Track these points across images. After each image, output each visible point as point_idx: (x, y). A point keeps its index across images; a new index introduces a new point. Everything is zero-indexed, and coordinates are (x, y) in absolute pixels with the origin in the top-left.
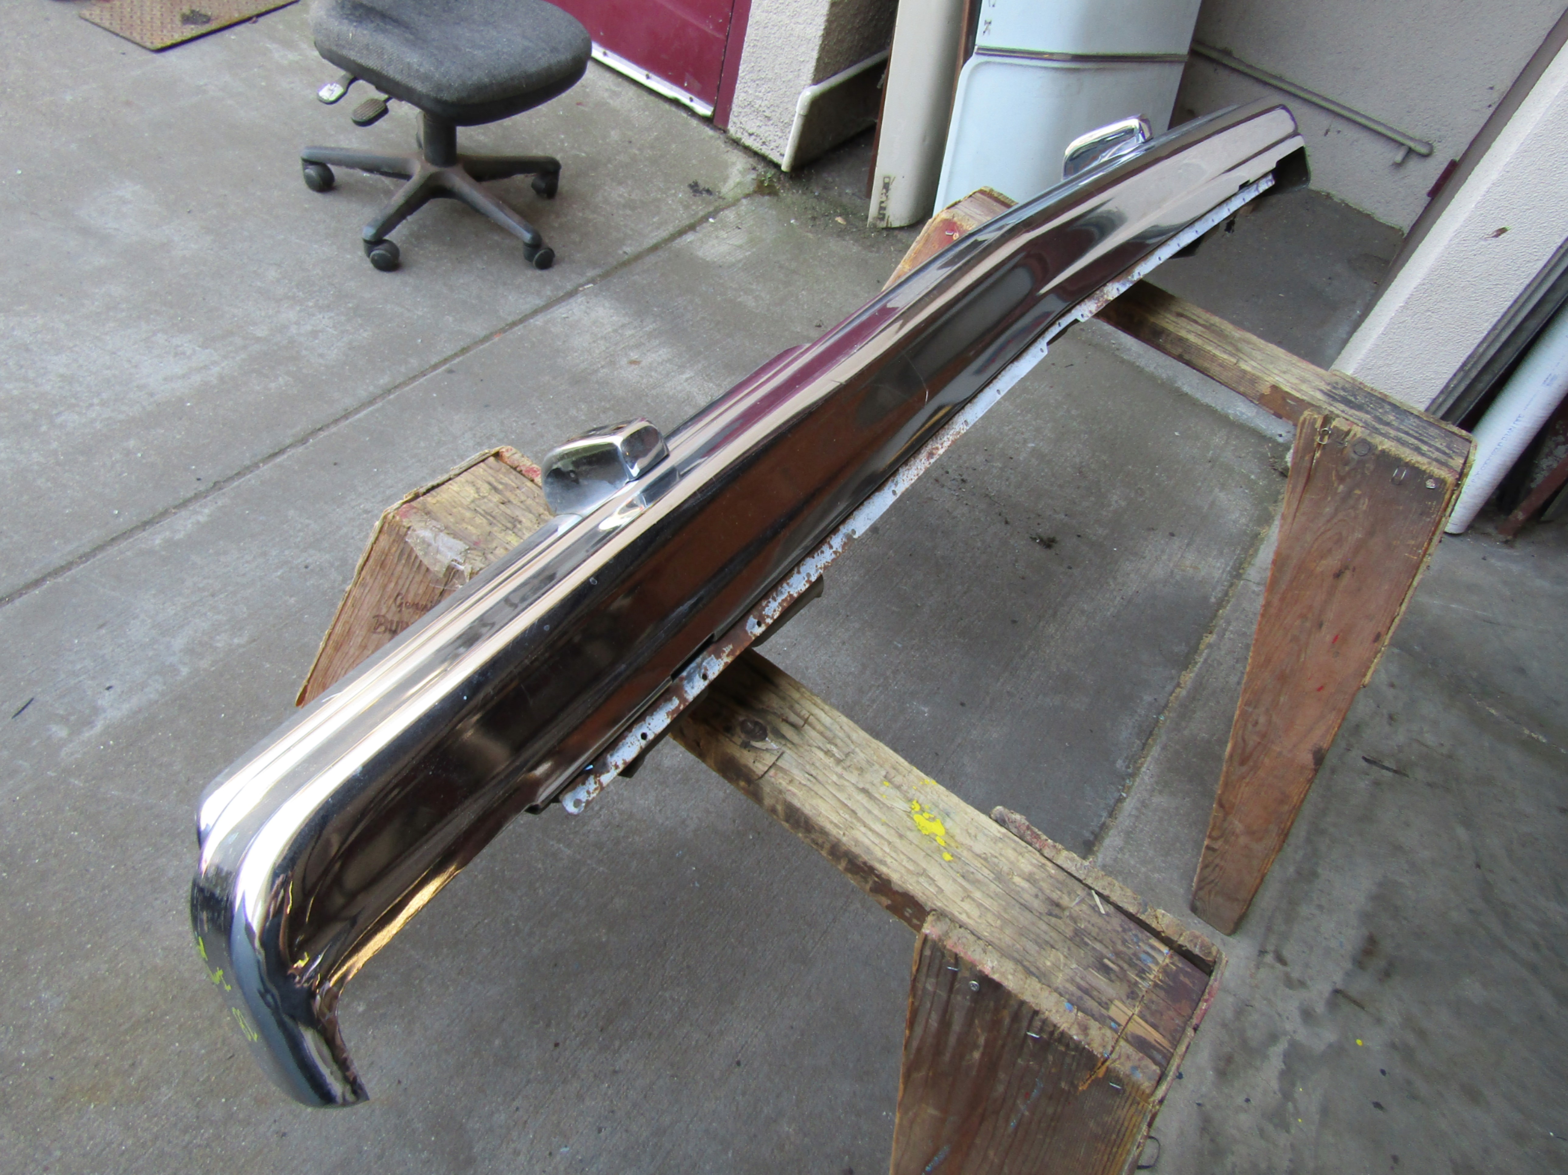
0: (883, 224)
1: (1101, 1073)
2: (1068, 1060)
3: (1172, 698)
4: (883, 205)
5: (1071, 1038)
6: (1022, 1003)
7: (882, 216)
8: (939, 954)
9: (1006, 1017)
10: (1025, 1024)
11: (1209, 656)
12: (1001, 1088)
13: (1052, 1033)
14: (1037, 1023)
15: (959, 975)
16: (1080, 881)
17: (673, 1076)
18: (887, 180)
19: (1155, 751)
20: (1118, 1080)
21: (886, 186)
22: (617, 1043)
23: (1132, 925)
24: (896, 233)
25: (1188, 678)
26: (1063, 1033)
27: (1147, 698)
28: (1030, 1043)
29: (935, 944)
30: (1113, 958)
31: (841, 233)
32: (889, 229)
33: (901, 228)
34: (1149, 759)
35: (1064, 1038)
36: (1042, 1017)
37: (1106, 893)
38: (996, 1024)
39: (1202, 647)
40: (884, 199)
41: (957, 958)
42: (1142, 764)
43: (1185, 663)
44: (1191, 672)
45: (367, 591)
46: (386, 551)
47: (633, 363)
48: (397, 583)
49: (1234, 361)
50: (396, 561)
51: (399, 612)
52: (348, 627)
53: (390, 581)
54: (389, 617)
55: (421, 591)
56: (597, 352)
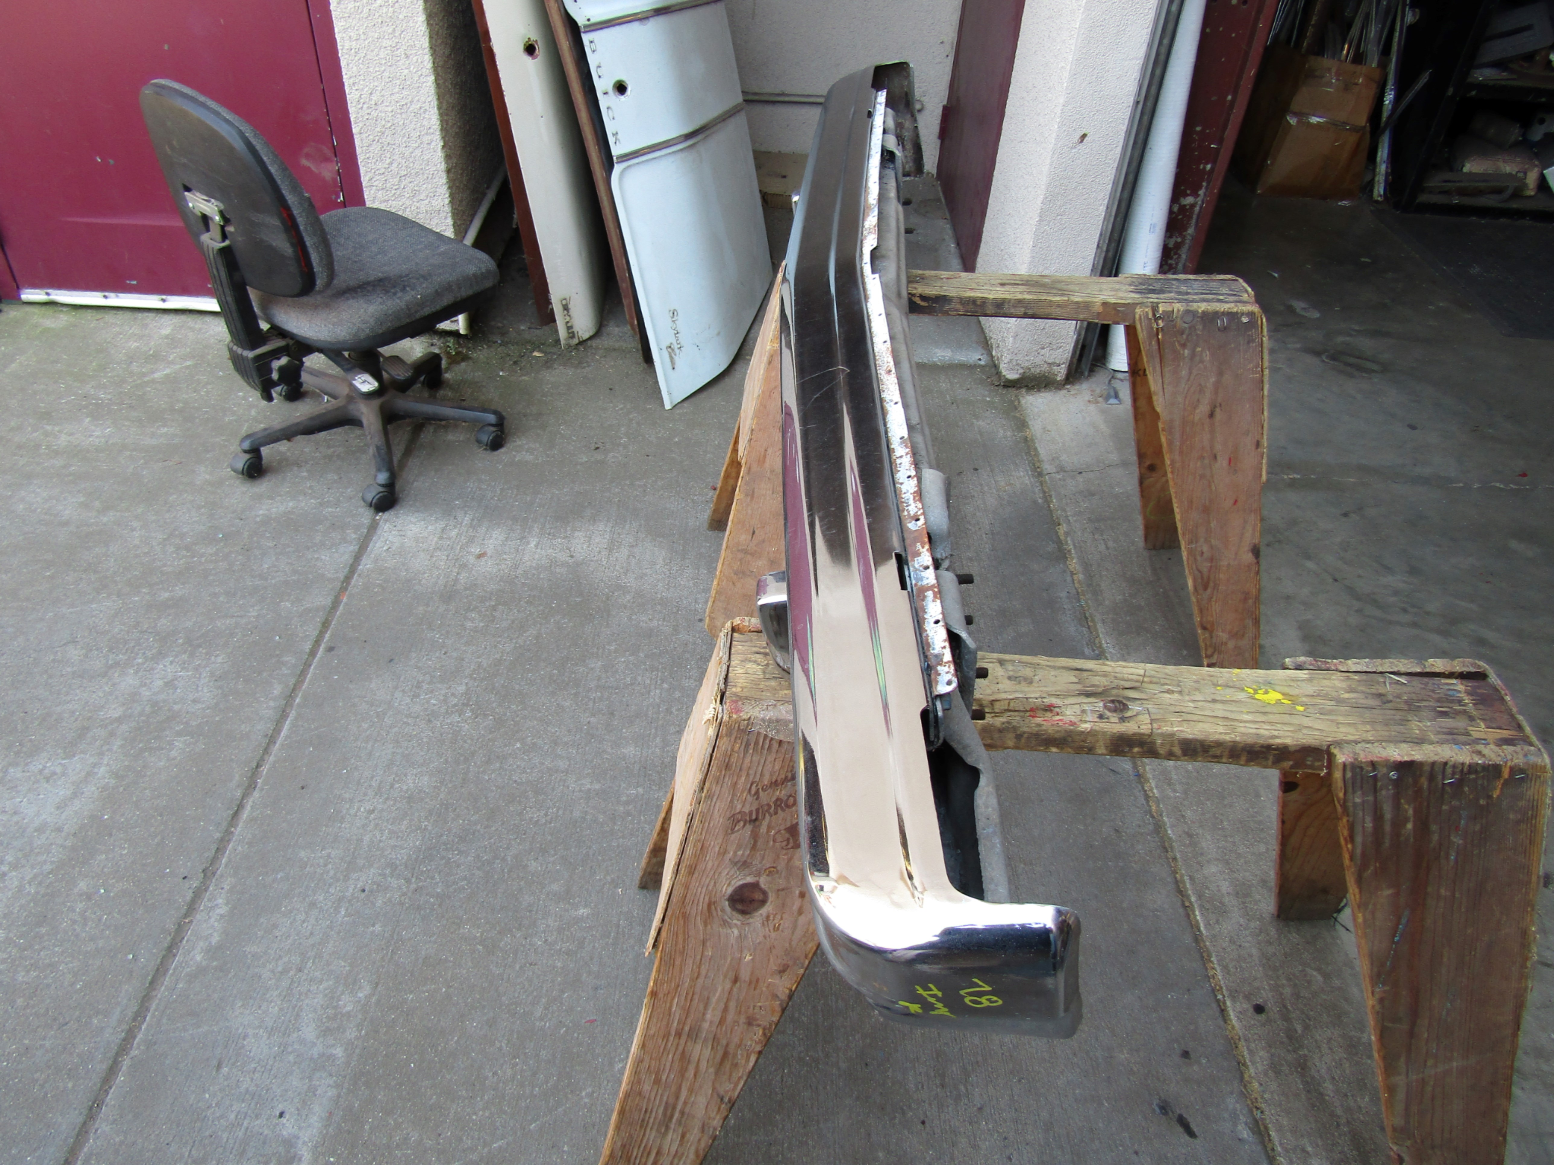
0: (575, 341)
1: (1506, 774)
2: (1480, 782)
3: (1076, 585)
4: (569, 325)
5: (1478, 764)
6: (1433, 764)
7: (572, 335)
8: (1358, 770)
9: (1424, 782)
10: (1440, 777)
11: (1073, 541)
12: (1435, 838)
13: (1462, 771)
14: (1449, 771)
15: (1379, 776)
16: (1374, 672)
17: (1020, 1081)
18: (564, 302)
19: (1101, 628)
20: (1522, 771)
21: (566, 308)
22: (962, 1088)
23: (1426, 680)
24: (589, 343)
25: (1074, 563)
26: (1470, 766)
27: (1063, 594)
28: (1448, 789)
29: (1352, 764)
30: (1439, 704)
31: (548, 364)
32: (582, 343)
33: (591, 338)
34: (1101, 636)
35: (1473, 768)
36: (1451, 763)
37: (1395, 669)
38: (1418, 792)
39: (1062, 538)
40: (568, 319)
41: (1373, 764)
42: (1100, 642)
43: (1062, 555)
44: (1072, 559)
45: (714, 800)
46: (729, 753)
47: (480, 556)
48: (748, 775)
49: (1066, 298)
50: (742, 756)
51: (757, 799)
52: (700, 845)
53: (739, 777)
54: (747, 810)
55: (777, 768)
56: (442, 563)
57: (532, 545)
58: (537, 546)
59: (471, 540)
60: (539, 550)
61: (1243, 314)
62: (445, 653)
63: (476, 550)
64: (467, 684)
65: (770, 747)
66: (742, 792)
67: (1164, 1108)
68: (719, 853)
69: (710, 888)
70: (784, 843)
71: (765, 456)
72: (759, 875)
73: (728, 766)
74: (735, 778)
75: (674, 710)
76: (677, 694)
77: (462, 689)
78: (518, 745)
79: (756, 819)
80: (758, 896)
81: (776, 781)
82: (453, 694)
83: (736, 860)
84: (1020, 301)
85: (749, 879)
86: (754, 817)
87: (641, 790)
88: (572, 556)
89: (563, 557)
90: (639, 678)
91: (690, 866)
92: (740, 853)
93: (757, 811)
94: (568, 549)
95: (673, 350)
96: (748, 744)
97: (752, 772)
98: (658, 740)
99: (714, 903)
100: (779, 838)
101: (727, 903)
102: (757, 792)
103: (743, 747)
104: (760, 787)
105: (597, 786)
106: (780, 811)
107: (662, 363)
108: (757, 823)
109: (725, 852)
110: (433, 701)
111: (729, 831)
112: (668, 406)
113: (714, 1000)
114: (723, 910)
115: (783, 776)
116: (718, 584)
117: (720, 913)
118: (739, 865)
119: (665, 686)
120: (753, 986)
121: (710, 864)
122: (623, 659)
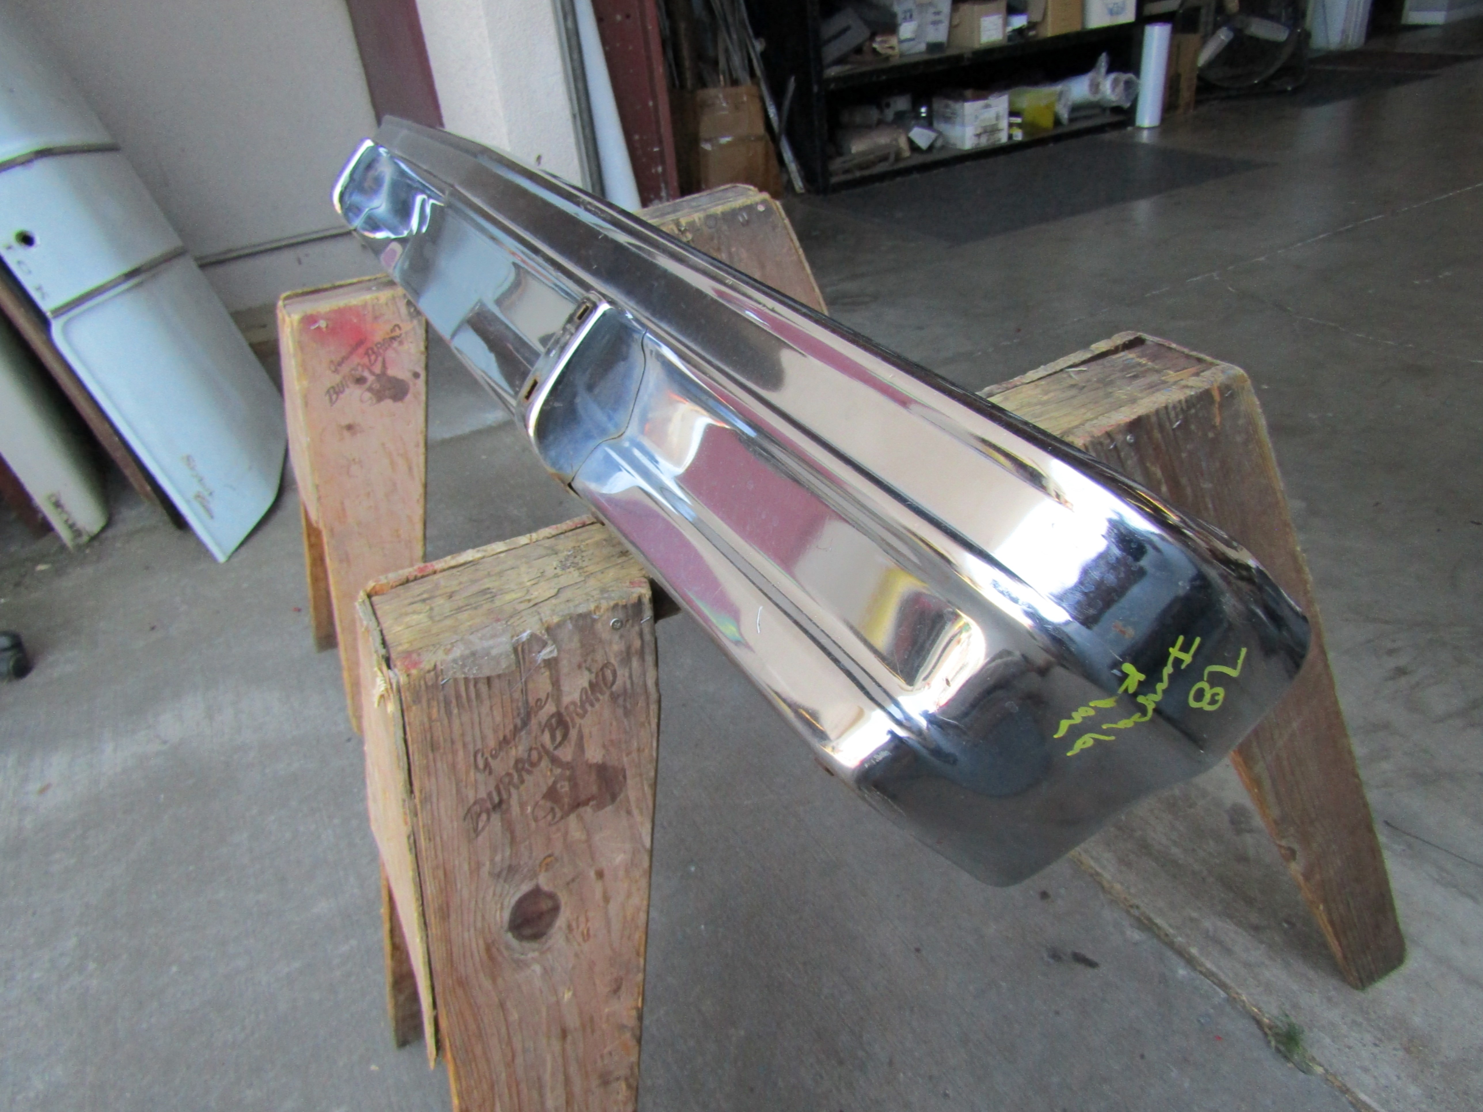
0: (85, 539)
1: (1217, 397)
2: (1201, 415)
4: (70, 522)
5: (1191, 396)
6: (1157, 412)
7: (77, 533)
8: (1099, 447)
9: (1157, 435)
10: (1168, 424)
12: (1189, 491)
13: (1182, 409)
14: (1172, 414)
15: (1119, 445)
16: (1055, 373)
18: (53, 499)
20: (1228, 387)
21: (58, 505)
23: (1100, 361)
24: (104, 535)
26: (1187, 401)
28: (1178, 433)
29: (1092, 443)
30: (1125, 373)
31: (59, 572)
32: (94, 538)
33: (104, 529)
35: (1190, 403)
36: (1170, 406)
37: (1070, 363)
38: (1157, 448)
40: (65, 517)
41: (1109, 435)
45: (435, 800)
46: (427, 726)
47: (43, 791)
48: (465, 745)
50: (446, 722)
51: (490, 773)
52: (441, 873)
53: (454, 753)
54: (483, 794)
55: (498, 719)
58: (115, 750)
59: (25, 779)
61: (757, 204)
62: (34, 914)
63: (34, 786)
64: (77, 934)
65: (478, 695)
66: (467, 773)
67: (1056, 955)
68: (471, 873)
69: (479, 925)
70: (550, 817)
71: (344, 510)
72: (534, 875)
73: (434, 746)
74: (450, 756)
77: (71, 943)
78: (174, 969)
79: (501, 802)
80: (545, 905)
81: (505, 737)
82: (63, 954)
83: (497, 870)
85: (526, 888)
86: (496, 799)
88: (165, 742)
90: (301, 828)
91: (441, 908)
92: (498, 858)
93: (497, 788)
95: (203, 498)
96: (447, 703)
97: (469, 738)
99: (493, 942)
100: (541, 814)
101: (510, 935)
102: (487, 765)
103: (443, 711)
104: (487, 755)
105: (296, 965)
106: (526, 776)
107: (196, 514)
108: (504, 806)
109: (479, 865)
110: (36, 975)
111: (473, 835)
112: (221, 558)
113: (547, 1077)
114: (508, 947)
115: (511, 727)
117: (506, 953)
118: (504, 873)
120: (589, 1030)
121: (465, 893)
122: (273, 818)
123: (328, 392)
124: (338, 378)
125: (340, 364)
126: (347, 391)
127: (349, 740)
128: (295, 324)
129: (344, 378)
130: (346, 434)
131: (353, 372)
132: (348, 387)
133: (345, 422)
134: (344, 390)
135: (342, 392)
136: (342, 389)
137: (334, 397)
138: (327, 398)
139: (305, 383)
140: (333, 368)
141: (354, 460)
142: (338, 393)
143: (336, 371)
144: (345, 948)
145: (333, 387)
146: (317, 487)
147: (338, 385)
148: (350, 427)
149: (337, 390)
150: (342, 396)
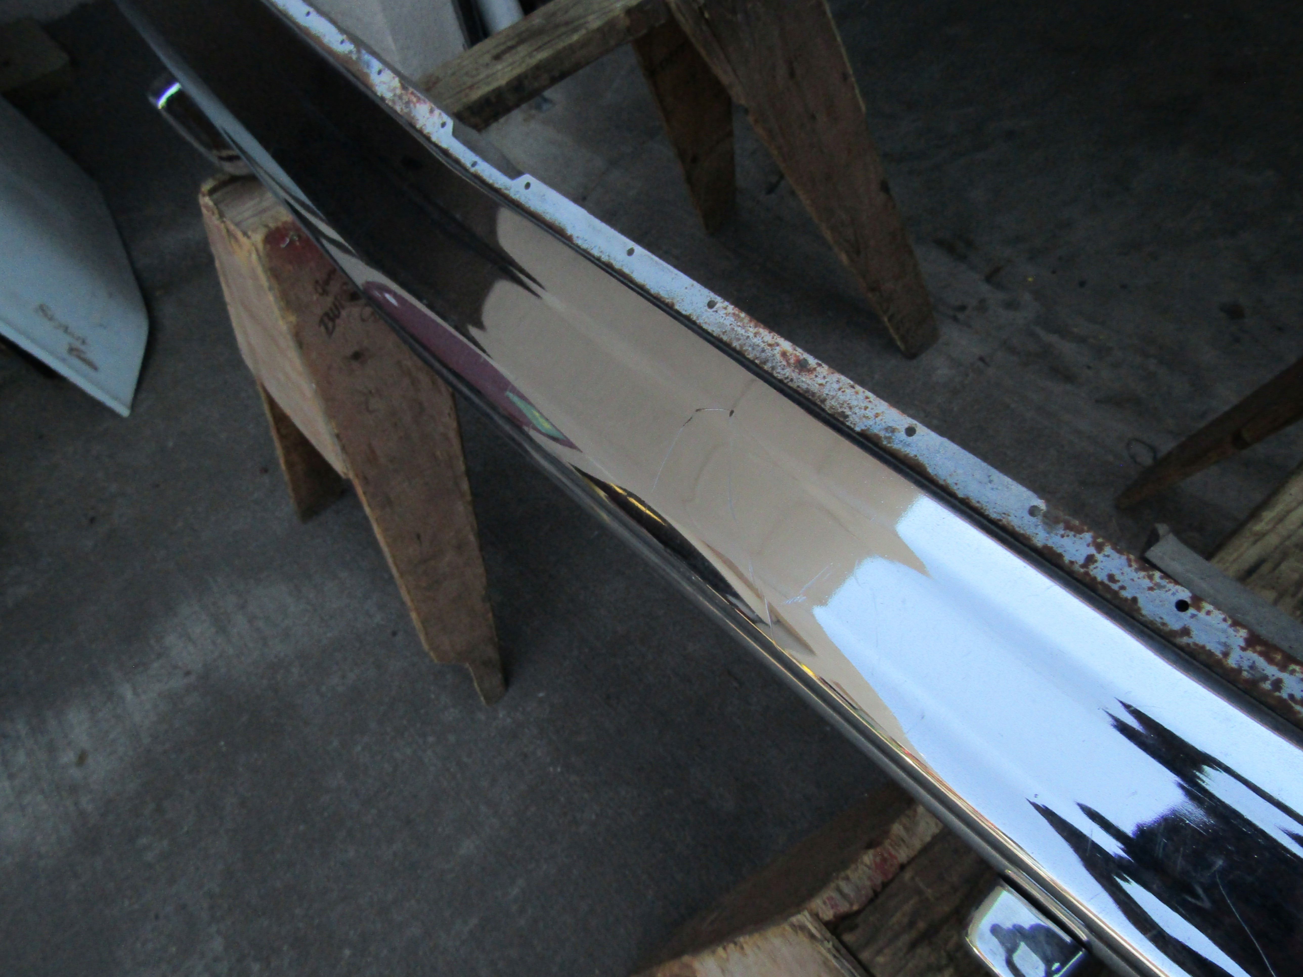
49: (583, 32)
56: (45, 807)
57: (129, 695)
58: (135, 693)
59: (52, 749)
60: (144, 697)
62: (157, 917)
63: (68, 757)
64: (219, 932)
71: (373, 452)
75: (465, 759)
76: (452, 738)
77: (218, 944)
78: (347, 952)
82: (216, 960)
84: (538, 67)
87: (521, 882)
88: (188, 673)
89: (177, 683)
90: (397, 755)
94: (175, 667)
95: (77, 350)
98: (483, 808)
105: (474, 921)
107: (77, 371)
112: (124, 412)
116: (419, 614)
119: (431, 739)
122: (359, 748)
123: (322, 322)
124: (329, 300)
125: (327, 282)
126: (344, 313)
127: (394, 634)
128: (260, 246)
129: (336, 298)
130: (355, 364)
131: (345, 287)
132: (343, 308)
133: (349, 352)
134: (339, 313)
135: (338, 316)
136: (337, 313)
137: (330, 325)
138: (322, 329)
139: (293, 319)
140: (320, 290)
141: (370, 392)
142: (332, 320)
143: (325, 293)
144: (515, 891)
145: (326, 314)
146: (338, 436)
147: (331, 309)
148: (357, 356)
149: (331, 315)
150: (337, 321)
